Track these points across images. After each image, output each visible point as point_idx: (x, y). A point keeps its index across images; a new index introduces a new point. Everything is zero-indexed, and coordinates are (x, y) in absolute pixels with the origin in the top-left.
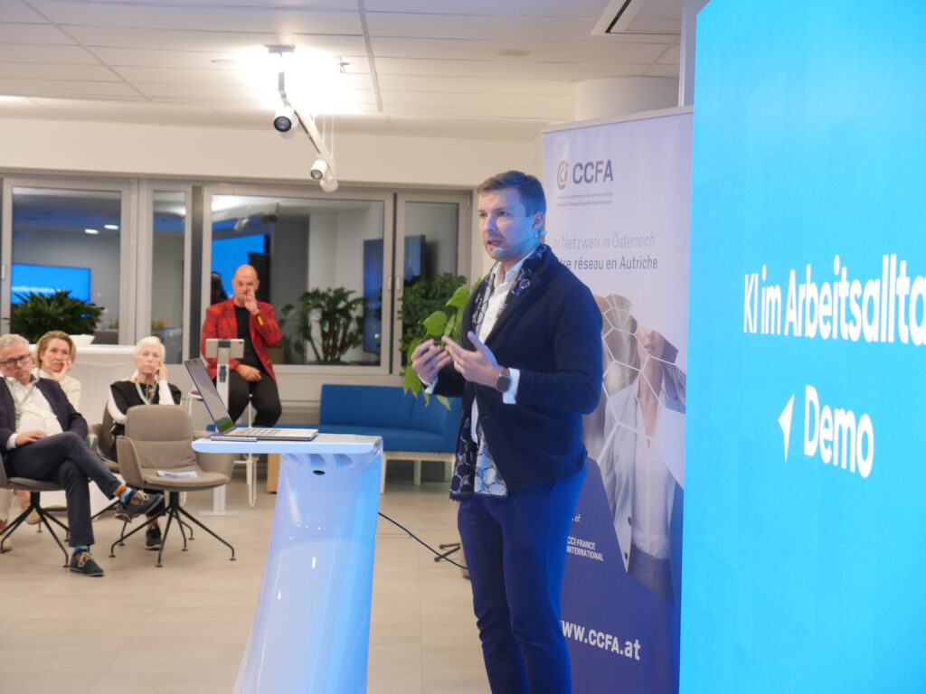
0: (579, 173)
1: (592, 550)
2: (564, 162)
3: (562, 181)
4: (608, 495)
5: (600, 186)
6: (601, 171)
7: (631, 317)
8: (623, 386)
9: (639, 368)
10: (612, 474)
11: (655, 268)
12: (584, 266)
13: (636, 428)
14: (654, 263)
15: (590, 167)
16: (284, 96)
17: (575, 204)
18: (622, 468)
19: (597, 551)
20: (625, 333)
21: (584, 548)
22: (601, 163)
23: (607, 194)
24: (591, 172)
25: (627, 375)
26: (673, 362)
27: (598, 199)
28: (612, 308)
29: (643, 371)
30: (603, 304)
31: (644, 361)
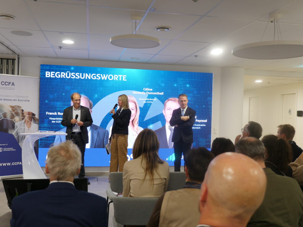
0: (3, 83)
4: (17, 139)
6: (10, 84)
8: (20, 121)
10: (18, 136)
12: (6, 100)
13: (24, 127)
14: (29, 101)
15: (6, 83)
18: (21, 135)
19: (13, 149)
20: (20, 112)
21: (9, 149)
22: (10, 82)
23: (13, 88)
25: (21, 119)
26: (35, 116)
27: (10, 89)
28: (16, 107)
29: (26, 118)
30: (12, 107)
31: (26, 116)
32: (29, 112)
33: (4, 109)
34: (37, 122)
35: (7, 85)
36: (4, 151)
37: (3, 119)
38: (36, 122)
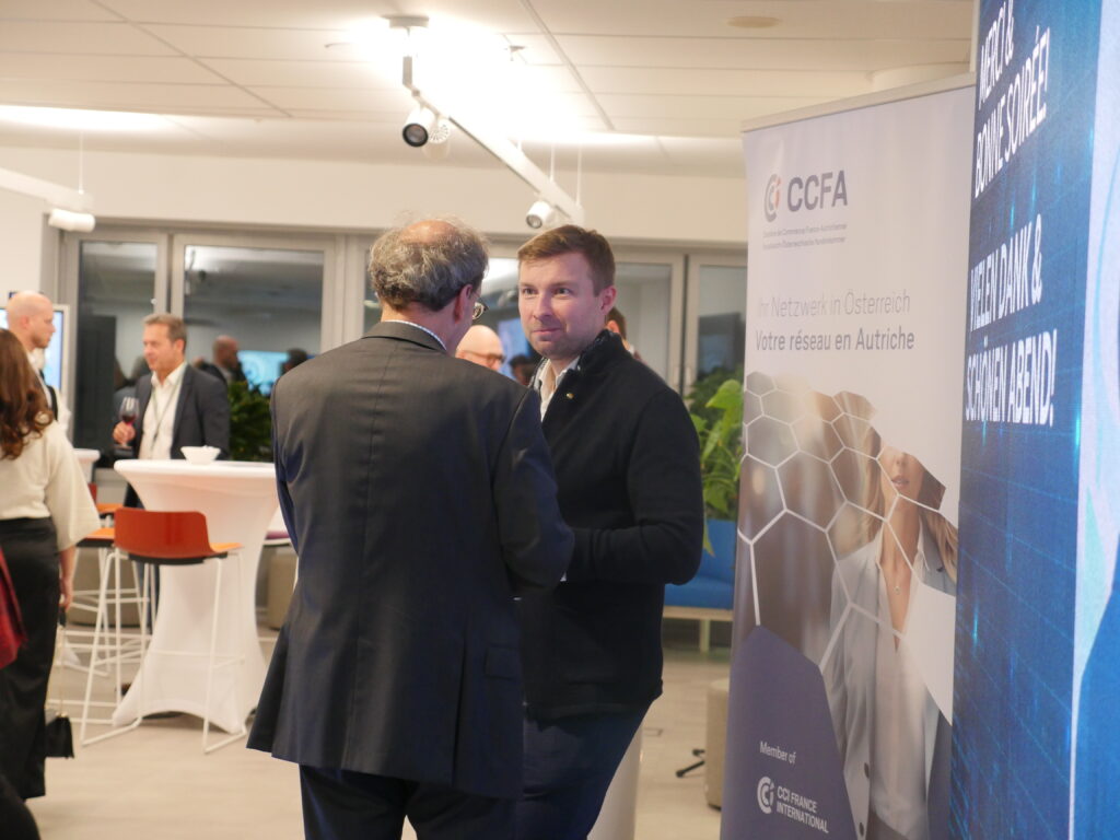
0: (797, 193)
1: (809, 812)
2: (773, 178)
3: (772, 208)
5: (828, 213)
6: (828, 189)
7: (872, 429)
9: (883, 515)
10: (841, 691)
11: (910, 348)
12: (803, 345)
13: (877, 615)
14: (909, 340)
15: (812, 184)
16: (416, 93)
17: (789, 245)
18: (856, 679)
19: (819, 815)
20: (862, 455)
21: (801, 809)
22: (829, 175)
23: (837, 227)
24: (814, 191)
25: (865, 526)
26: (937, 507)
27: (824, 235)
28: (843, 413)
29: (889, 520)
30: (829, 407)
31: (890, 505)
32: (904, 462)
33: (790, 425)
35: (816, 201)
36: (780, 814)
37: (786, 514)
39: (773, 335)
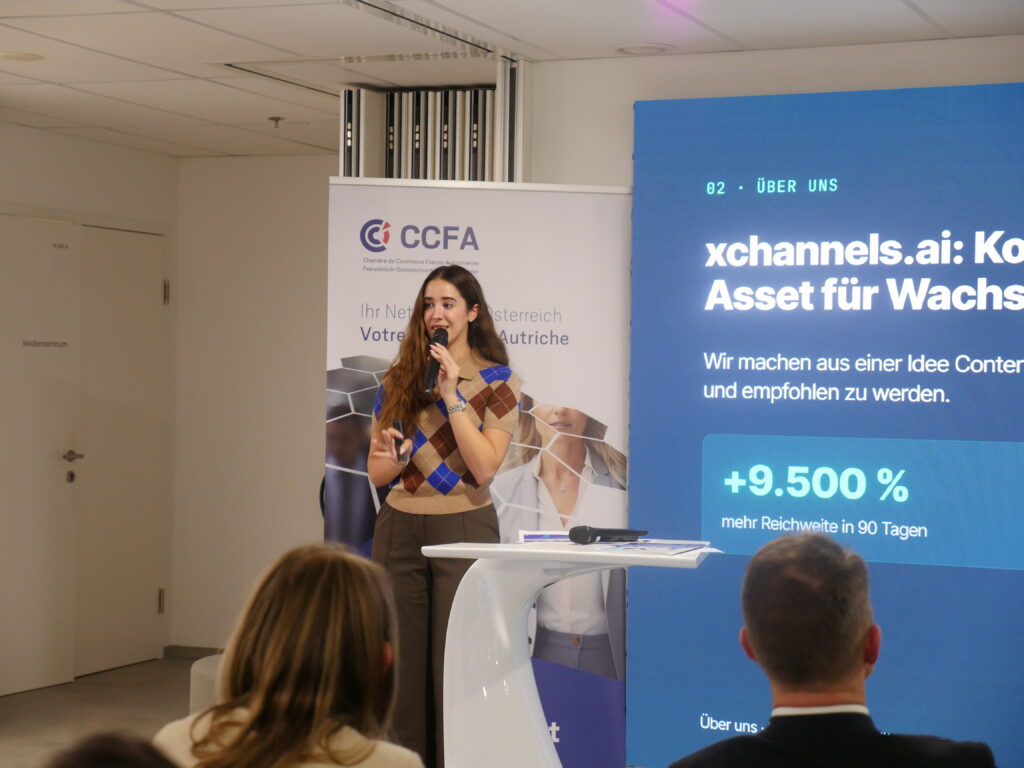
0: (413, 236)
5: (454, 252)
6: (455, 238)
7: (522, 393)
8: (513, 465)
9: (540, 445)
13: (537, 507)
14: (564, 340)
17: (406, 270)
22: (456, 229)
24: (435, 237)
25: (519, 454)
26: (601, 438)
29: (546, 449)
31: (549, 440)
34: (616, 476)
35: (437, 243)
38: (612, 471)
39: (389, 331)
